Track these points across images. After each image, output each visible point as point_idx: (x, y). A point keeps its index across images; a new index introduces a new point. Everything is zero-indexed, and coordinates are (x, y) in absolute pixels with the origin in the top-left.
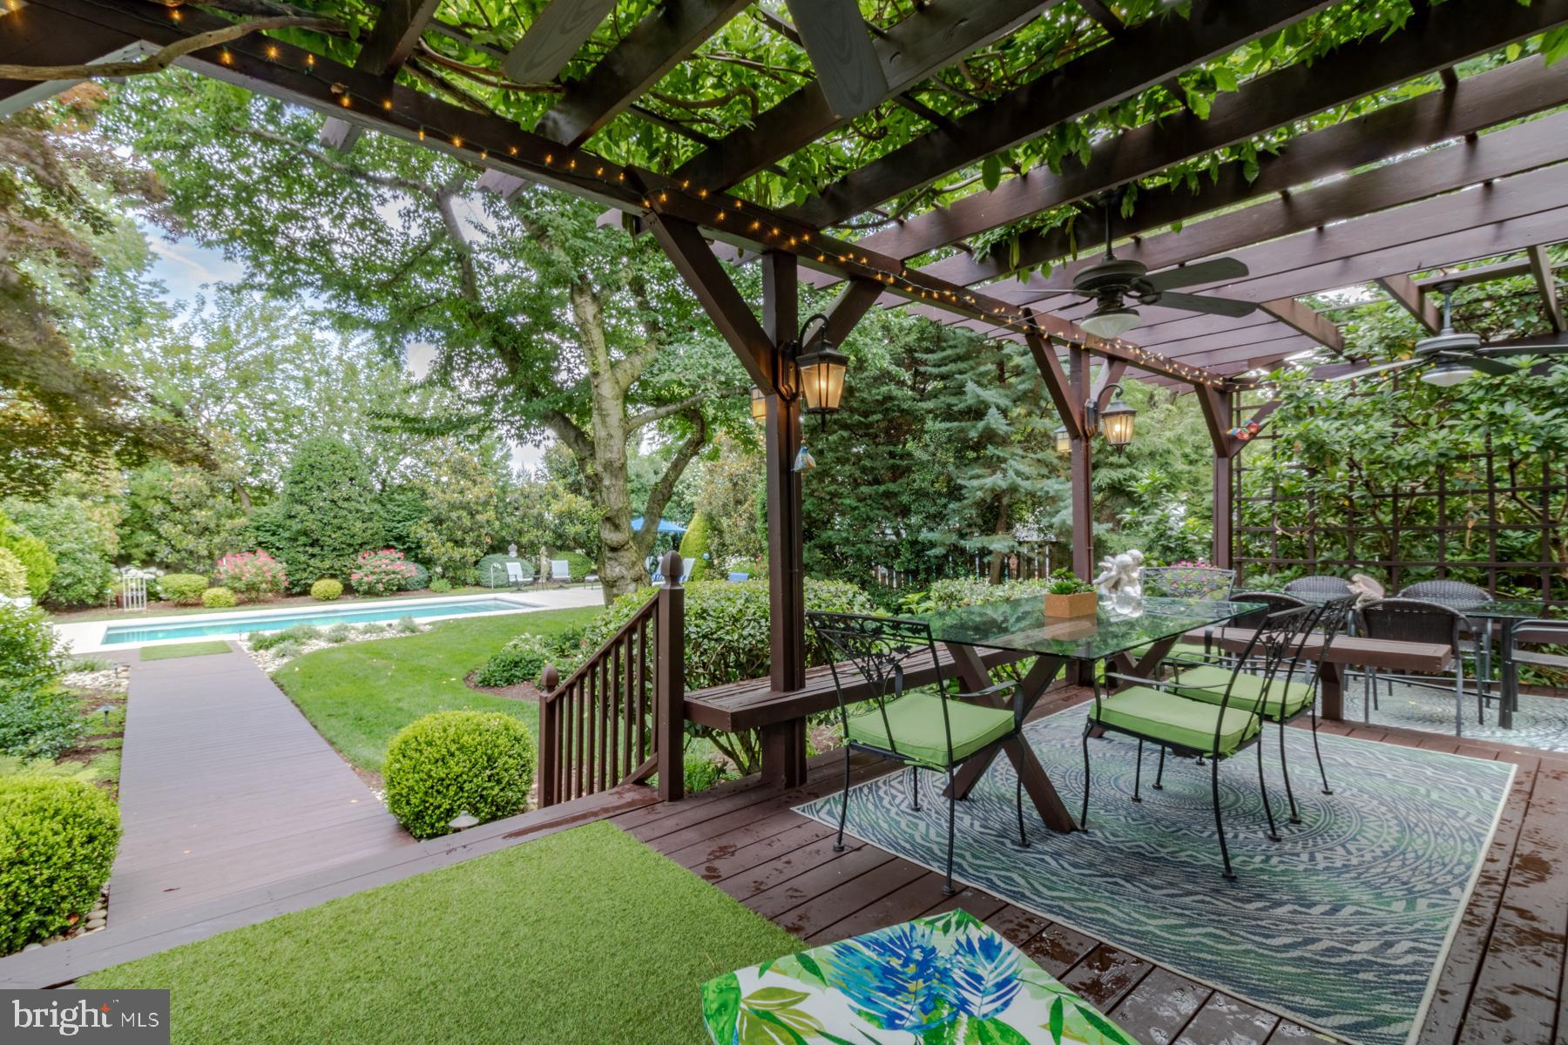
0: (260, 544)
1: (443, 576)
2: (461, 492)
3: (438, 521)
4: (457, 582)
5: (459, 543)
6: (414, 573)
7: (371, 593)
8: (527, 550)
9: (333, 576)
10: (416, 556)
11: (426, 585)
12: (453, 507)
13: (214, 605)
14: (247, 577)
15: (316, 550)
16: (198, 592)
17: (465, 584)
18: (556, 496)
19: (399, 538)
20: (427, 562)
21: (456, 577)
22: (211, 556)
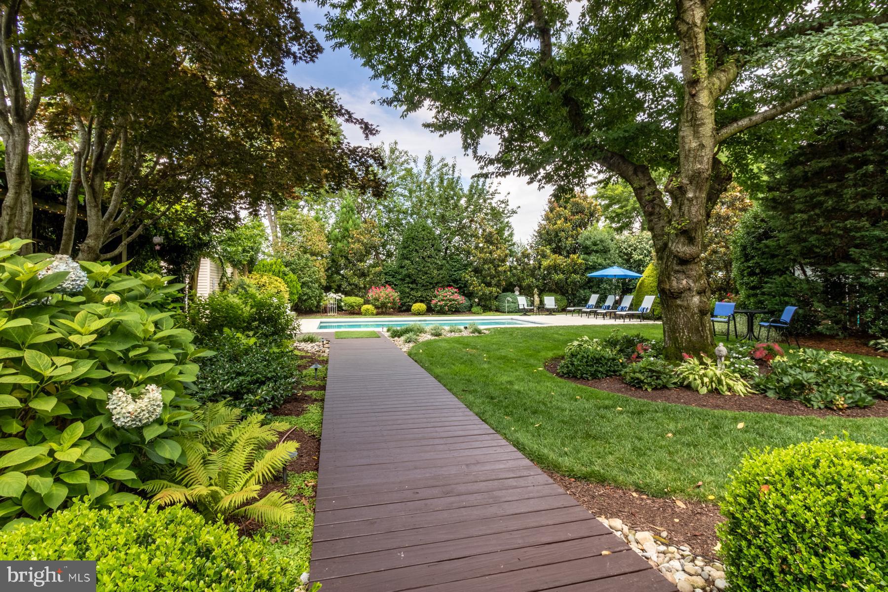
0: (387, 282)
1: (478, 305)
2: (491, 253)
3: (477, 271)
4: (487, 309)
5: (489, 285)
6: (464, 302)
7: (441, 312)
8: (526, 291)
9: (422, 301)
10: (463, 292)
11: (469, 310)
12: (485, 262)
13: (367, 313)
14: (382, 299)
15: (414, 286)
16: (360, 306)
17: (490, 310)
18: (544, 256)
19: (455, 281)
20: (469, 295)
21: (487, 305)
22: (365, 287)
